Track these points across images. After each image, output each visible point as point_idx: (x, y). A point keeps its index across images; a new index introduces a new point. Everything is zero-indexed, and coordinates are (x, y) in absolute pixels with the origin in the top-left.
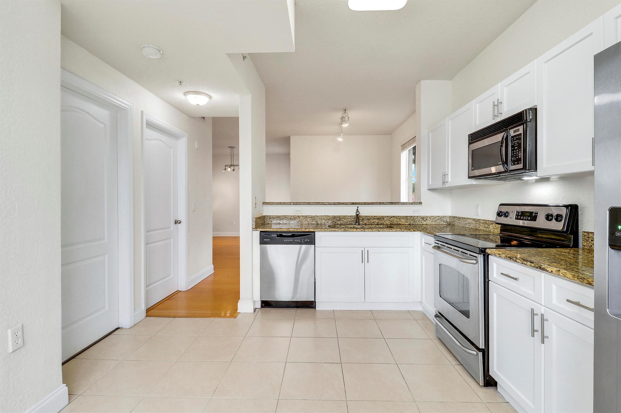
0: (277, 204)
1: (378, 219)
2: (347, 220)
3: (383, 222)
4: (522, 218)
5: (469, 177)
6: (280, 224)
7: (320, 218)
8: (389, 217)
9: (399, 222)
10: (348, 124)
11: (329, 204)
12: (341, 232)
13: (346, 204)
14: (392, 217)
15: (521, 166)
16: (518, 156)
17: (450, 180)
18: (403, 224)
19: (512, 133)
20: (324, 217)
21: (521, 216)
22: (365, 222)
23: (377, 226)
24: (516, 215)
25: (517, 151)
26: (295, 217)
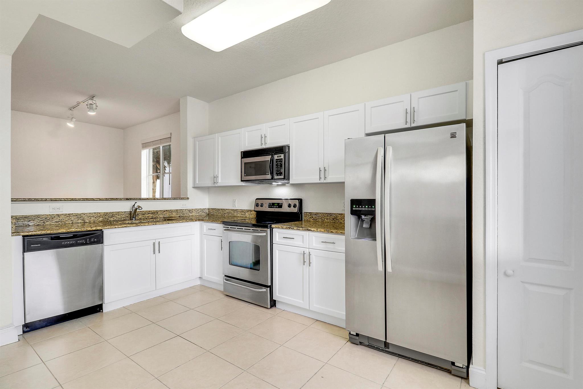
0: (25, 201)
1: (152, 213)
2: (121, 216)
3: (157, 216)
4: (273, 207)
5: (242, 181)
6: (30, 226)
7: (88, 215)
8: (163, 211)
9: (171, 216)
10: (95, 113)
11: (99, 200)
12: (133, 227)
13: (120, 200)
14: (165, 211)
15: (282, 177)
16: (280, 171)
17: (220, 181)
18: (174, 217)
19: (276, 157)
20: (94, 214)
21: (272, 206)
22: (140, 217)
23: (155, 220)
24: (269, 205)
25: (280, 168)
26: (53, 216)
